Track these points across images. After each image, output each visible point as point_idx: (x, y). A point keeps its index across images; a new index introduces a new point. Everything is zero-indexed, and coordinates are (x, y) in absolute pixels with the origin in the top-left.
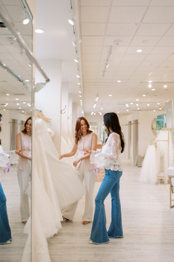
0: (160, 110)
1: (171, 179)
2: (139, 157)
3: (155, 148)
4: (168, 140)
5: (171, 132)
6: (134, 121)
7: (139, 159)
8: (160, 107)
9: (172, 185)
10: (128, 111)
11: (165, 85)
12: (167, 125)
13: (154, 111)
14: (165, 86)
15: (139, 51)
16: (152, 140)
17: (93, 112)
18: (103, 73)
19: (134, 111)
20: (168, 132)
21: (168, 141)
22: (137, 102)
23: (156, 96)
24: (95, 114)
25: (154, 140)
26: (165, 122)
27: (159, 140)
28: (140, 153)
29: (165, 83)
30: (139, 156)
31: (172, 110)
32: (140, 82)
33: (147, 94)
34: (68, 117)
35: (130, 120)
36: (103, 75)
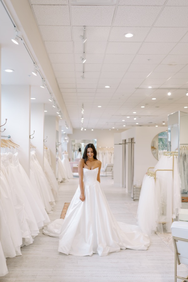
0: (163, 126)
1: (177, 242)
2: (135, 188)
3: (153, 180)
4: (171, 169)
5: (176, 157)
6: (129, 139)
7: (135, 190)
8: (164, 122)
9: (179, 252)
10: (124, 126)
11: (169, 92)
12: (172, 144)
13: (157, 126)
14: (169, 94)
15: (129, 35)
16: (150, 168)
17: (82, 127)
18: (82, 74)
19: (133, 126)
20: (172, 157)
21: (173, 170)
22: (135, 116)
23: (158, 107)
24: (85, 130)
25: (154, 168)
26: (169, 140)
27: (159, 169)
28: (136, 183)
29: (169, 89)
30: (134, 186)
31: (178, 126)
32: (136, 88)
33: (146, 105)
34: (30, 136)
35: (124, 139)
36: (83, 77)
